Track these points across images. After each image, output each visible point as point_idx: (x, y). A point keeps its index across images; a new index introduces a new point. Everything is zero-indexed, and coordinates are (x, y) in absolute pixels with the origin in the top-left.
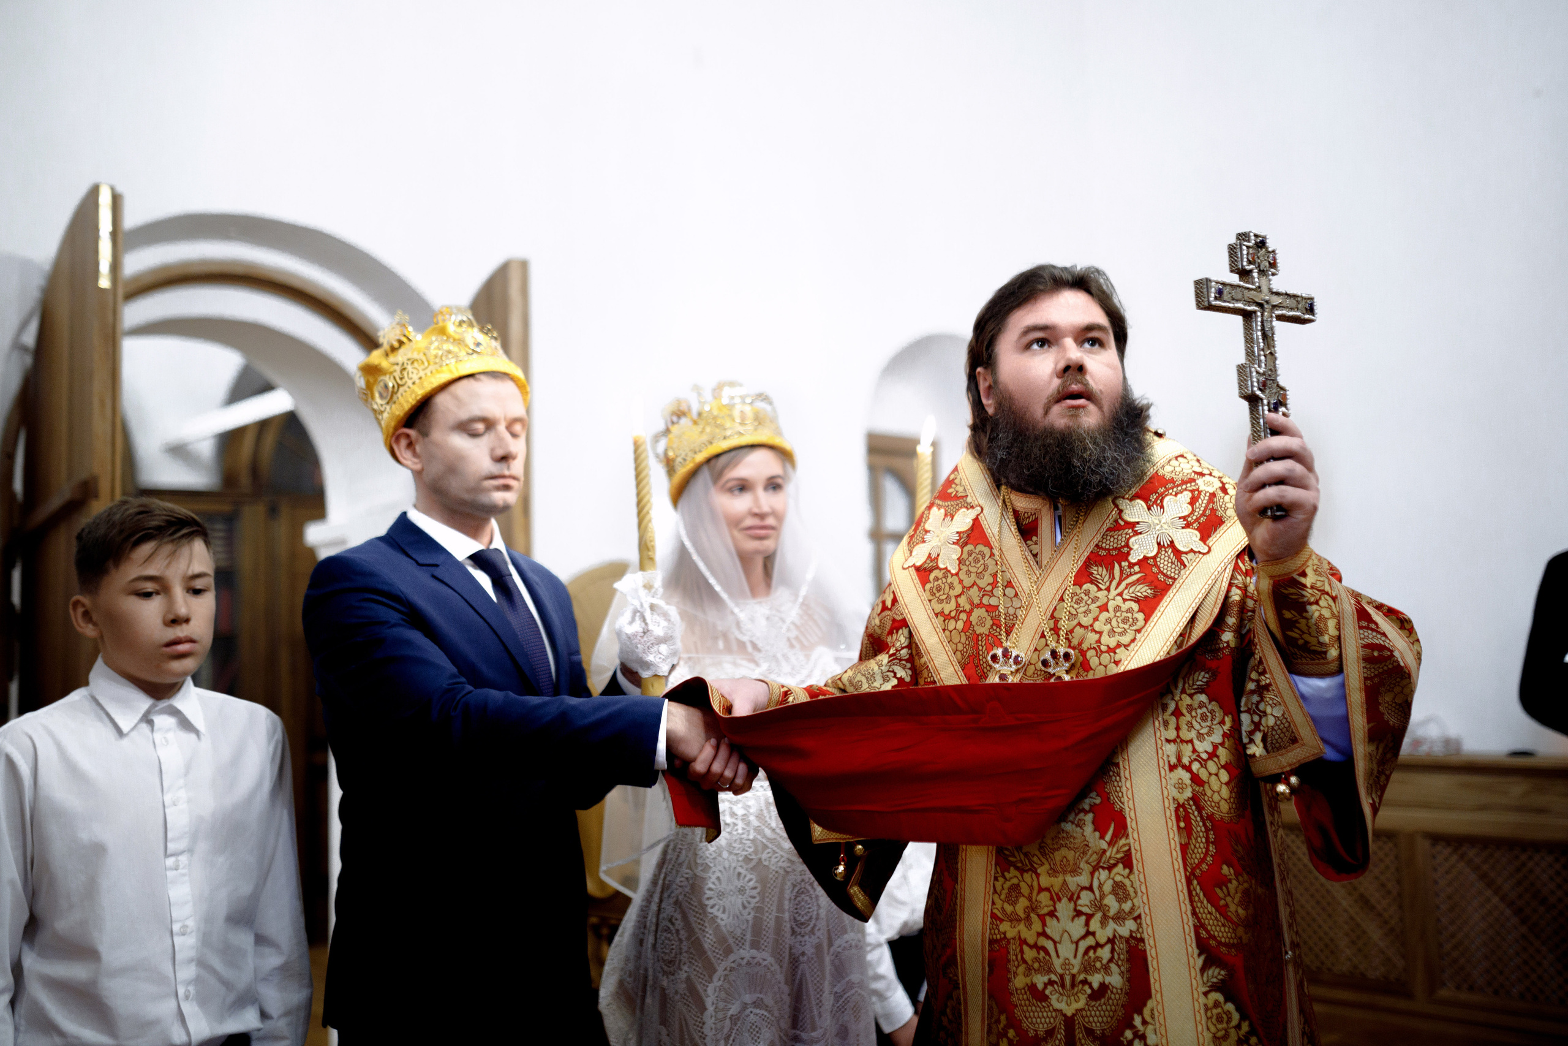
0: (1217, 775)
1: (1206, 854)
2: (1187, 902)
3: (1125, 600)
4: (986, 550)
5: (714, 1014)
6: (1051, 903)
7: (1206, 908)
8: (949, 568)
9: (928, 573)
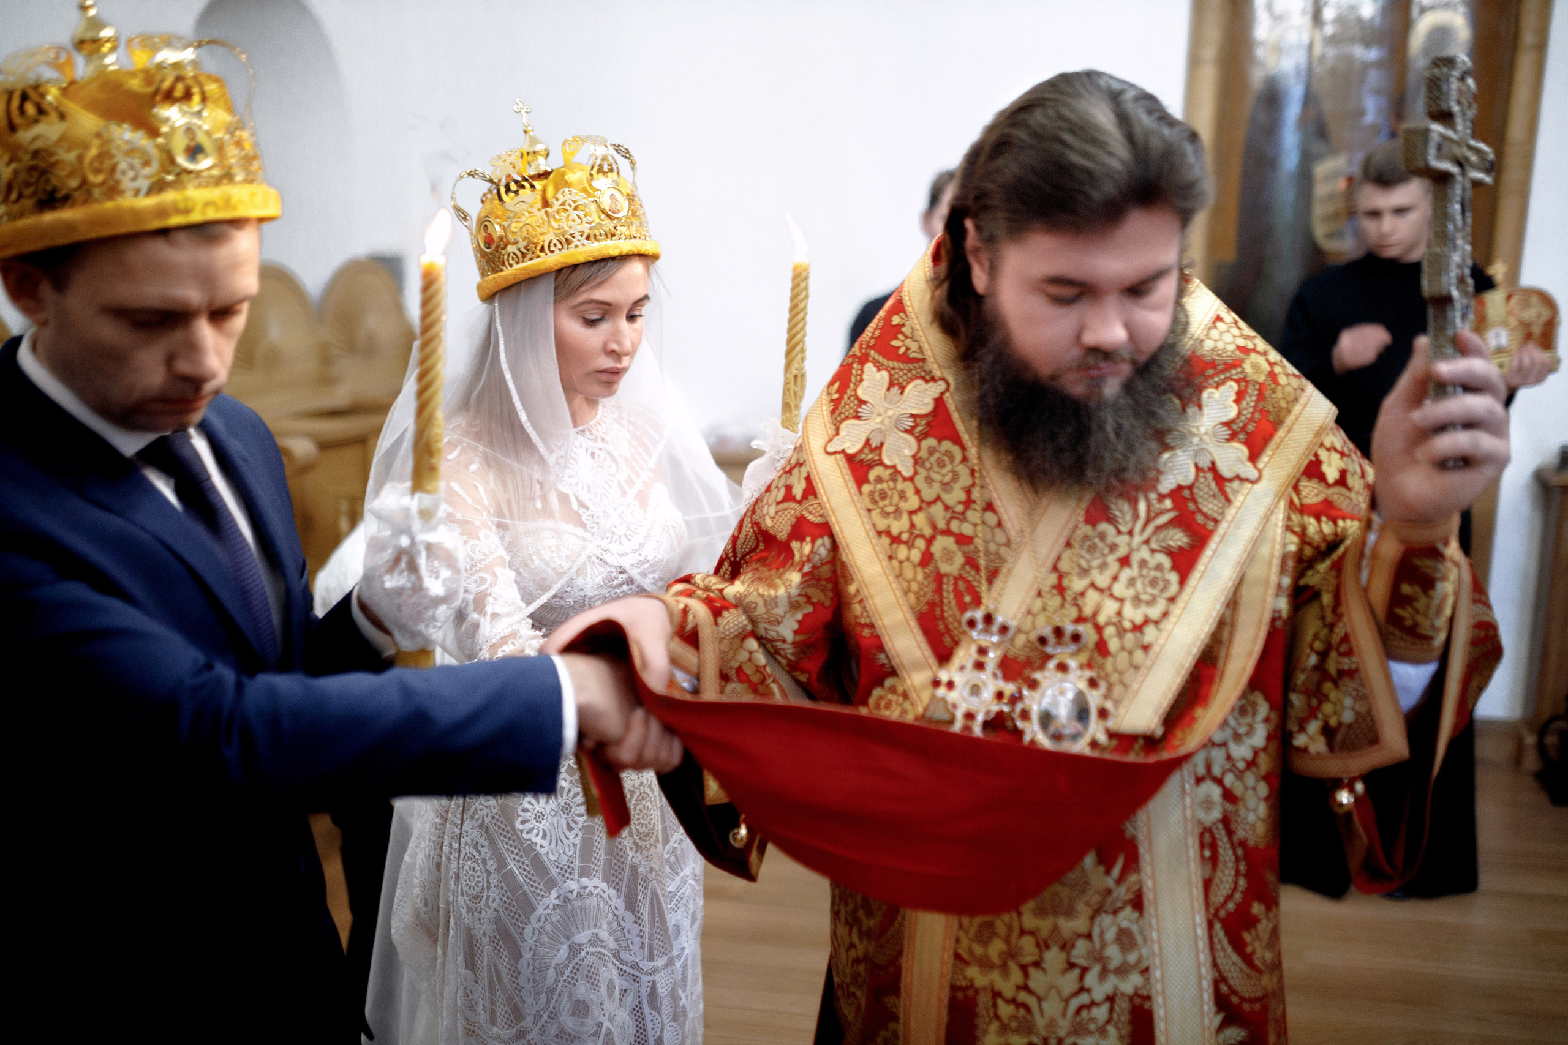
0: (1254, 789)
1: (1235, 889)
2: (1207, 951)
3: (1153, 551)
4: (956, 450)
5: (531, 962)
6: (1036, 951)
7: (1230, 959)
8: (899, 468)
9: (866, 468)
